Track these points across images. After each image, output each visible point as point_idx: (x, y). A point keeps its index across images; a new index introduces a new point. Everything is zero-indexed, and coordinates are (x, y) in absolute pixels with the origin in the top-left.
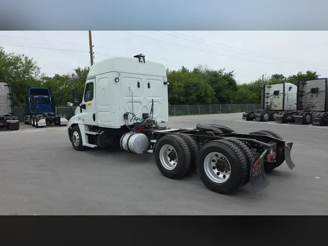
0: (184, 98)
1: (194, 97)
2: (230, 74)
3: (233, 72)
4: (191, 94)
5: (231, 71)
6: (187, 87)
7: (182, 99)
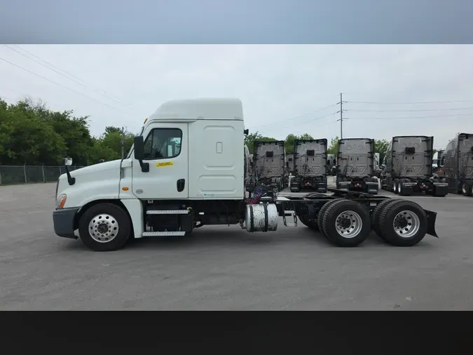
0: (14, 153)
1: (34, 151)
2: (82, 121)
3: (86, 118)
4: (27, 147)
5: (84, 117)
6: (18, 133)
7: (10, 154)
